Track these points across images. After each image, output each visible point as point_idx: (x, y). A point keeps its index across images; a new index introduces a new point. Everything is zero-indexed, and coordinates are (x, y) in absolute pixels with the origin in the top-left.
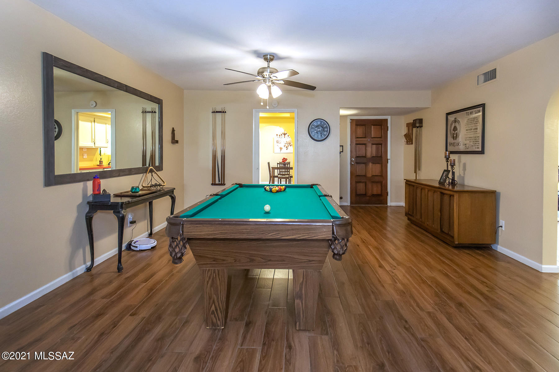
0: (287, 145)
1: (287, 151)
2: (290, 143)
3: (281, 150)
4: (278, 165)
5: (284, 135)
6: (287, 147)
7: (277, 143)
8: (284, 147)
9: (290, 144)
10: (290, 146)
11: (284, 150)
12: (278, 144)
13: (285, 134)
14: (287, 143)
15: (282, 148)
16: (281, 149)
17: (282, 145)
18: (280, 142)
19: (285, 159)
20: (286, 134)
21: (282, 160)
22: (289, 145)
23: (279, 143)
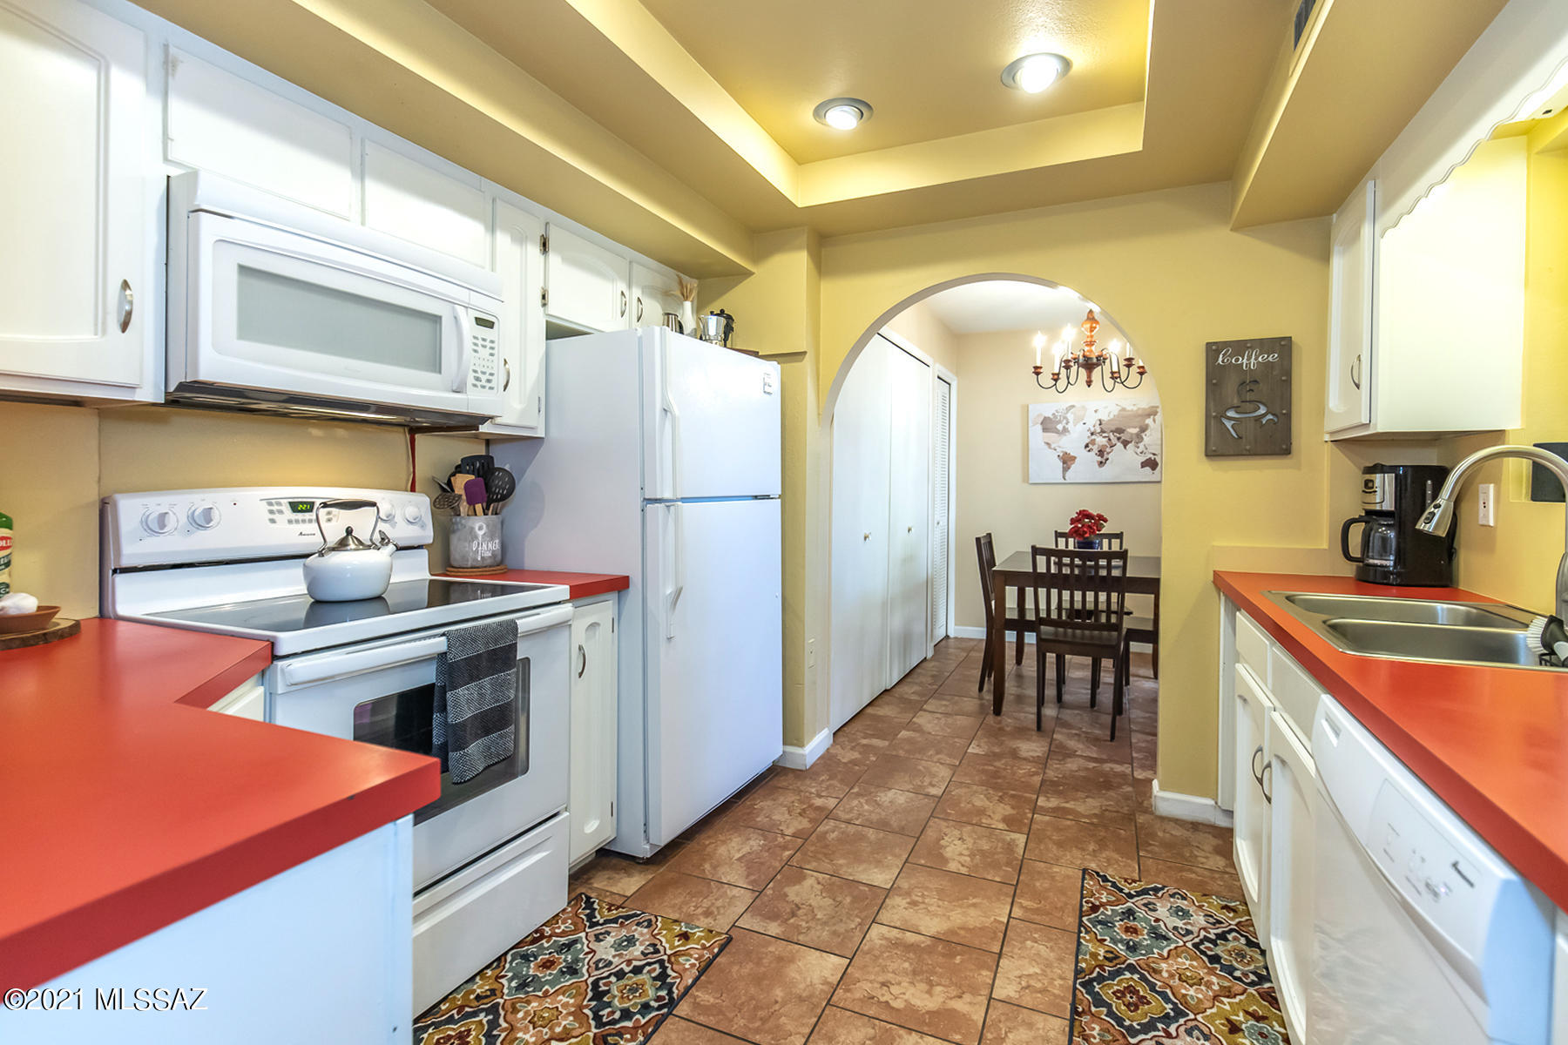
0: (1101, 441)
1: (1106, 473)
2: (1120, 431)
3: (1066, 469)
4: (1041, 560)
5: (1083, 372)
6: (1101, 453)
7: (1045, 430)
8: (1085, 451)
9: (1123, 437)
10: (1119, 445)
11: (1085, 466)
12: (1051, 436)
13: (1089, 365)
14: (1103, 431)
15: (1074, 458)
16: (1067, 460)
17: (1073, 441)
18: (1060, 427)
19: (1089, 516)
20: (1101, 360)
21: (1073, 521)
22: (1114, 441)
23: (1057, 432)
